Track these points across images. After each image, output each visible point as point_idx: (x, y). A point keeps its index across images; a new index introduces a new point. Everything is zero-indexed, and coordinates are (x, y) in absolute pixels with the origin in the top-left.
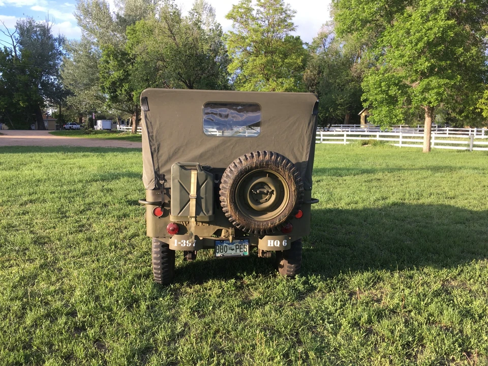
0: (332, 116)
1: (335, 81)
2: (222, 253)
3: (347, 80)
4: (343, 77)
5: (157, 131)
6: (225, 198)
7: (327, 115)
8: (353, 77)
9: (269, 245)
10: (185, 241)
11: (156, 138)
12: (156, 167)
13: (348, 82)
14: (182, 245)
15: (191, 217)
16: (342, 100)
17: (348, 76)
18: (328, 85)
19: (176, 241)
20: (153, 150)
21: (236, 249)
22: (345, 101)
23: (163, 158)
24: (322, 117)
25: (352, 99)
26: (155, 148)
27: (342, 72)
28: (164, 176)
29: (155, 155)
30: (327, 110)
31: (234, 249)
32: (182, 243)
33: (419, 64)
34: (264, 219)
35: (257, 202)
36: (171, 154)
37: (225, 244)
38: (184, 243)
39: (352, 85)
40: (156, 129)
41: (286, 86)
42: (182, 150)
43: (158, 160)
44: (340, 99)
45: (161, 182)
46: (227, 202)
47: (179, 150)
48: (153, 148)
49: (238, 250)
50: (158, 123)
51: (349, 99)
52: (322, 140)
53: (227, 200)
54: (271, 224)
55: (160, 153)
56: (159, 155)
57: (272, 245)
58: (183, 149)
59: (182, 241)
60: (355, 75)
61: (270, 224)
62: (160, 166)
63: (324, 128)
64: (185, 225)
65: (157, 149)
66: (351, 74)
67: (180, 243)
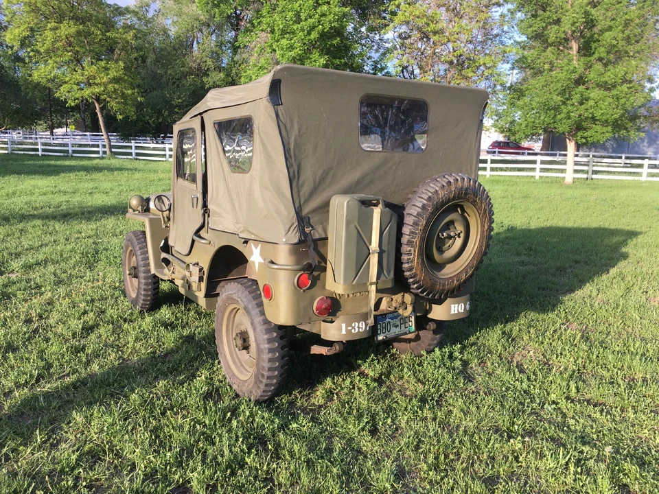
0: (168, 122)
1: (166, 73)
2: (385, 335)
3: (183, 73)
4: (176, 67)
5: (296, 140)
6: (412, 249)
7: (160, 121)
8: (191, 68)
9: (452, 312)
10: (357, 324)
11: (294, 152)
12: (297, 205)
13: (185, 75)
14: (353, 331)
15: (371, 284)
16: (180, 101)
17: (184, 67)
18: (155, 78)
19: (344, 325)
20: (291, 174)
21: (401, 324)
22: (184, 101)
23: (306, 189)
24: (153, 122)
25: (193, 99)
26: (294, 171)
27: (176, 60)
28: (309, 218)
29: (294, 184)
30: (160, 113)
31: (397, 326)
32: (354, 328)
33: (313, 60)
34: (448, 274)
35: (441, 251)
36: (318, 180)
37: (388, 320)
38: (356, 327)
39: (190, 79)
40: (293, 138)
41: (113, 74)
42: (331, 174)
43: (299, 192)
44: (178, 99)
45: (307, 230)
46: (414, 255)
47: (328, 173)
48: (291, 171)
49: (403, 326)
50: (296, 127)
51: (189, 98)
52: (168, 156)
53: (415, 251)
54: (457, 281)
55: (302, 178)
56: (300, 183)
57: (456, 312)
58: (333, 171)
59: (353, 325)
60: (194, 65)
61: (455, 282)
62: (302, 203)
63: (156, 139)
64: (338, 298)
65: (296, 173)
66: (189, 64)
67: (350, 328)
